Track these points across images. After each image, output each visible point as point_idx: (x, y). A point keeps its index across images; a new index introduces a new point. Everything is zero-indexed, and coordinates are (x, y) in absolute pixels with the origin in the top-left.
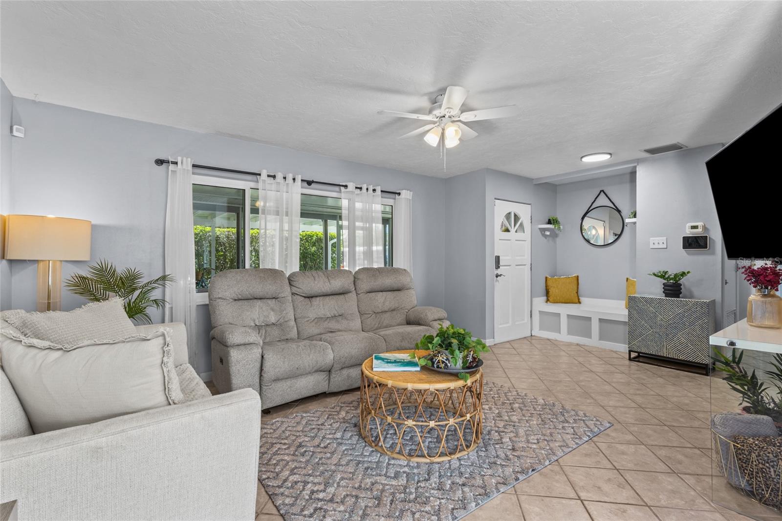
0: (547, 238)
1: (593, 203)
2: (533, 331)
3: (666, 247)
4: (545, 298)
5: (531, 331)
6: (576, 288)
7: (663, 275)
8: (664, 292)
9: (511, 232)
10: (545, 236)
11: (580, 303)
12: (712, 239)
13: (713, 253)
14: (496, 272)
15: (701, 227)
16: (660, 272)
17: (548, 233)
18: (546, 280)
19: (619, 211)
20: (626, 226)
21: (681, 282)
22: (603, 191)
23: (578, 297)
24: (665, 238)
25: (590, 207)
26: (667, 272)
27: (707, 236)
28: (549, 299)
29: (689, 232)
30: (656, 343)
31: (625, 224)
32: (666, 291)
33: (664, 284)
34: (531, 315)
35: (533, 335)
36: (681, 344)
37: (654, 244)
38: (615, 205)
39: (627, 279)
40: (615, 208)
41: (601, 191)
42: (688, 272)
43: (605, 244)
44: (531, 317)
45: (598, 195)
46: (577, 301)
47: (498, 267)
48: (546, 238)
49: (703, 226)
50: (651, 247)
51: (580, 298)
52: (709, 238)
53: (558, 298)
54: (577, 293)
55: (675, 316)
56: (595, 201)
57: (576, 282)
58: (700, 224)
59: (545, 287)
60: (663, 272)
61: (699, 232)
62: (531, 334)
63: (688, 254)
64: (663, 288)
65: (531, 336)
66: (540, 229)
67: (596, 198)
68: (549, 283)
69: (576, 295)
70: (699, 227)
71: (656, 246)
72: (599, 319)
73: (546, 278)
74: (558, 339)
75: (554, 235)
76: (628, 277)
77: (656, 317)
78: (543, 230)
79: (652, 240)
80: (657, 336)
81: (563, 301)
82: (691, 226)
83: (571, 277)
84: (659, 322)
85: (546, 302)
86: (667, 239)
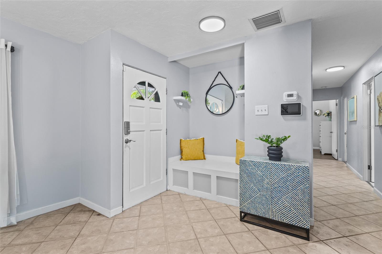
0: (182, 108)
1: (213, 82)
2: (168, 186)
3: (267, 114)
4: (180, 156)
5: (167, 186)
6: (202, 148)
7: (267, 139)
8: (268, 155)
9: (145, 100)
10: (180, 107)
11: (205, 159)
12: (304, 106)
13: (305, 119)
14: (126, 137)
15: (296, 95)
16: (264, 136)
17: (181, 104)
18: (181, 142)
19: (231, 88)
20: (236, 97)
21: (282, 145)
22: (220, 72)
23: (204, 154)
24: (267, 105)
25: (212, 85)
26: (270, 136)
27: (300, 103)
28: (182, 157)
29: (286, 100)
30: (263, 205)
31: (235, 96)
32: (271, 155)
33: (268, 148)
34: (167, 172)
35: (168, 190)
36: (285, 207)
37: (258, 111)
38: (228, 83)
39: (237, 140)
40: (228, 85)
41: (219, 72)
42: (289, 137)
43: (223, 113)
44: (167, 174)
45: (217, 76)
46: (203, 157)
47: (128, 133)
48: (180, 108)
49: (297, 94)
50: (256, 114)
51: (205, 155)
52: (302, 105)
53: (189, 156)
54: (203, 151)
55: (280, 180)
56: (215, 80)
57: (202, 143)
58: (295, 93)
59: (180, 148)
60: (267, 136)
61: (293, 100)
62: (167, 189)
63: (285, 120)
64: (268, 151)
65: (167, 190)
66: (175, 100)
67: (216, 78)
68: (183, 144)
69: (202, 153)
70: (294, 95)
71: (260, 113)
72: (217, 176)
73: (181, 140)
74: (187, 193)
75: (186, 106)
76: (237, 139)
77: (263, 180)
78: (177, 101)
79: (257, 107)
80: (264, 198)
81: (193, 159)
82: (288, 95)
83: (199, 139)
84: (266, 186)
85: (181, 160)
86: (268, 106)
